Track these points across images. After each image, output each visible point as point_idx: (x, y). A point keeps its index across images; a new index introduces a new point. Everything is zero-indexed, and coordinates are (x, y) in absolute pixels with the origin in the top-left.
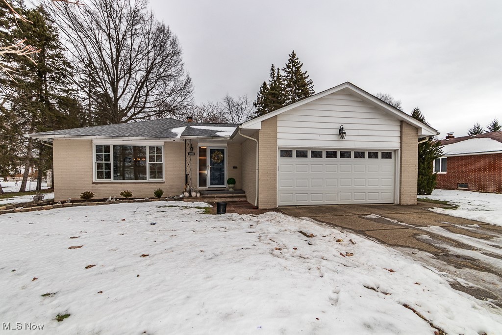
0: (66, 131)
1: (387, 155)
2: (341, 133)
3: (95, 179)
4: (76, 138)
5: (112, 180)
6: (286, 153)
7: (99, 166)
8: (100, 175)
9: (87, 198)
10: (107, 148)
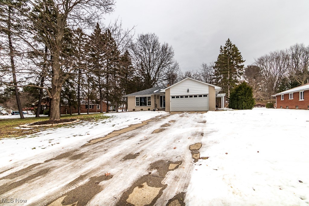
0: (130, 94)
1: (205, 96)
2: (188, 91)
3: (136, 106)
4: (132, 96)
5: (139, 106)
6: (173, 97)
7: (137, 103)
8: (137, 105)
9: (134, 110)
10: (138, 98)
